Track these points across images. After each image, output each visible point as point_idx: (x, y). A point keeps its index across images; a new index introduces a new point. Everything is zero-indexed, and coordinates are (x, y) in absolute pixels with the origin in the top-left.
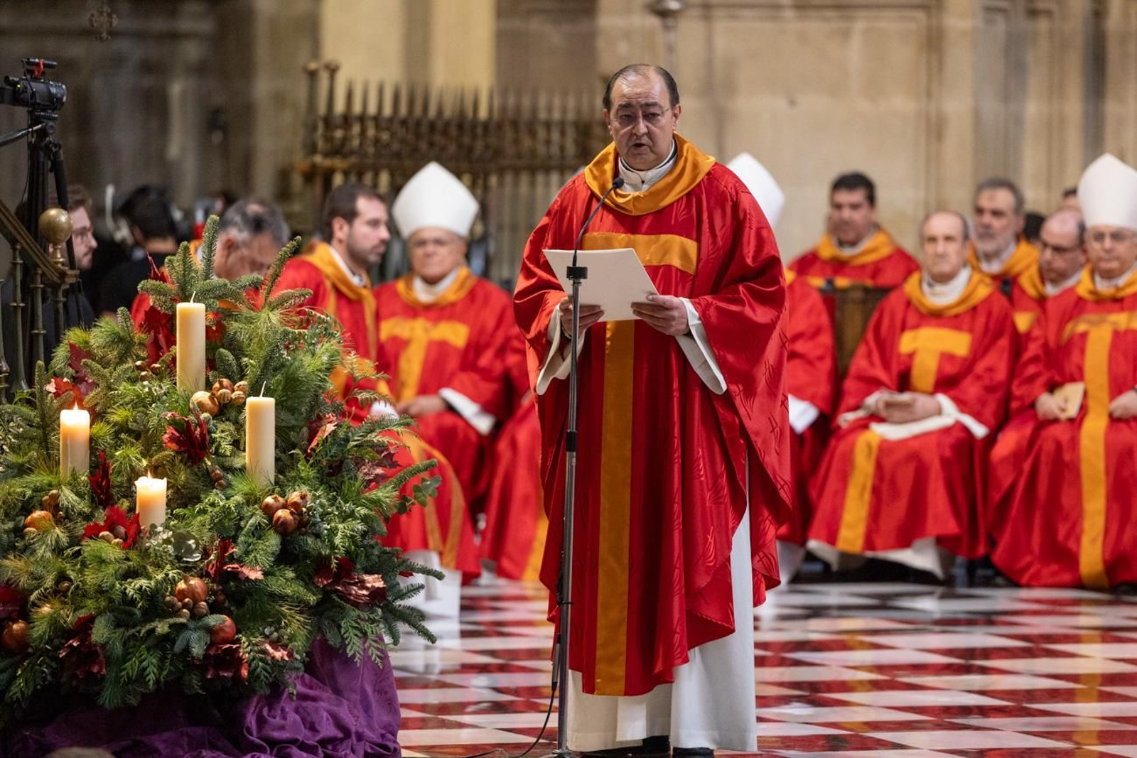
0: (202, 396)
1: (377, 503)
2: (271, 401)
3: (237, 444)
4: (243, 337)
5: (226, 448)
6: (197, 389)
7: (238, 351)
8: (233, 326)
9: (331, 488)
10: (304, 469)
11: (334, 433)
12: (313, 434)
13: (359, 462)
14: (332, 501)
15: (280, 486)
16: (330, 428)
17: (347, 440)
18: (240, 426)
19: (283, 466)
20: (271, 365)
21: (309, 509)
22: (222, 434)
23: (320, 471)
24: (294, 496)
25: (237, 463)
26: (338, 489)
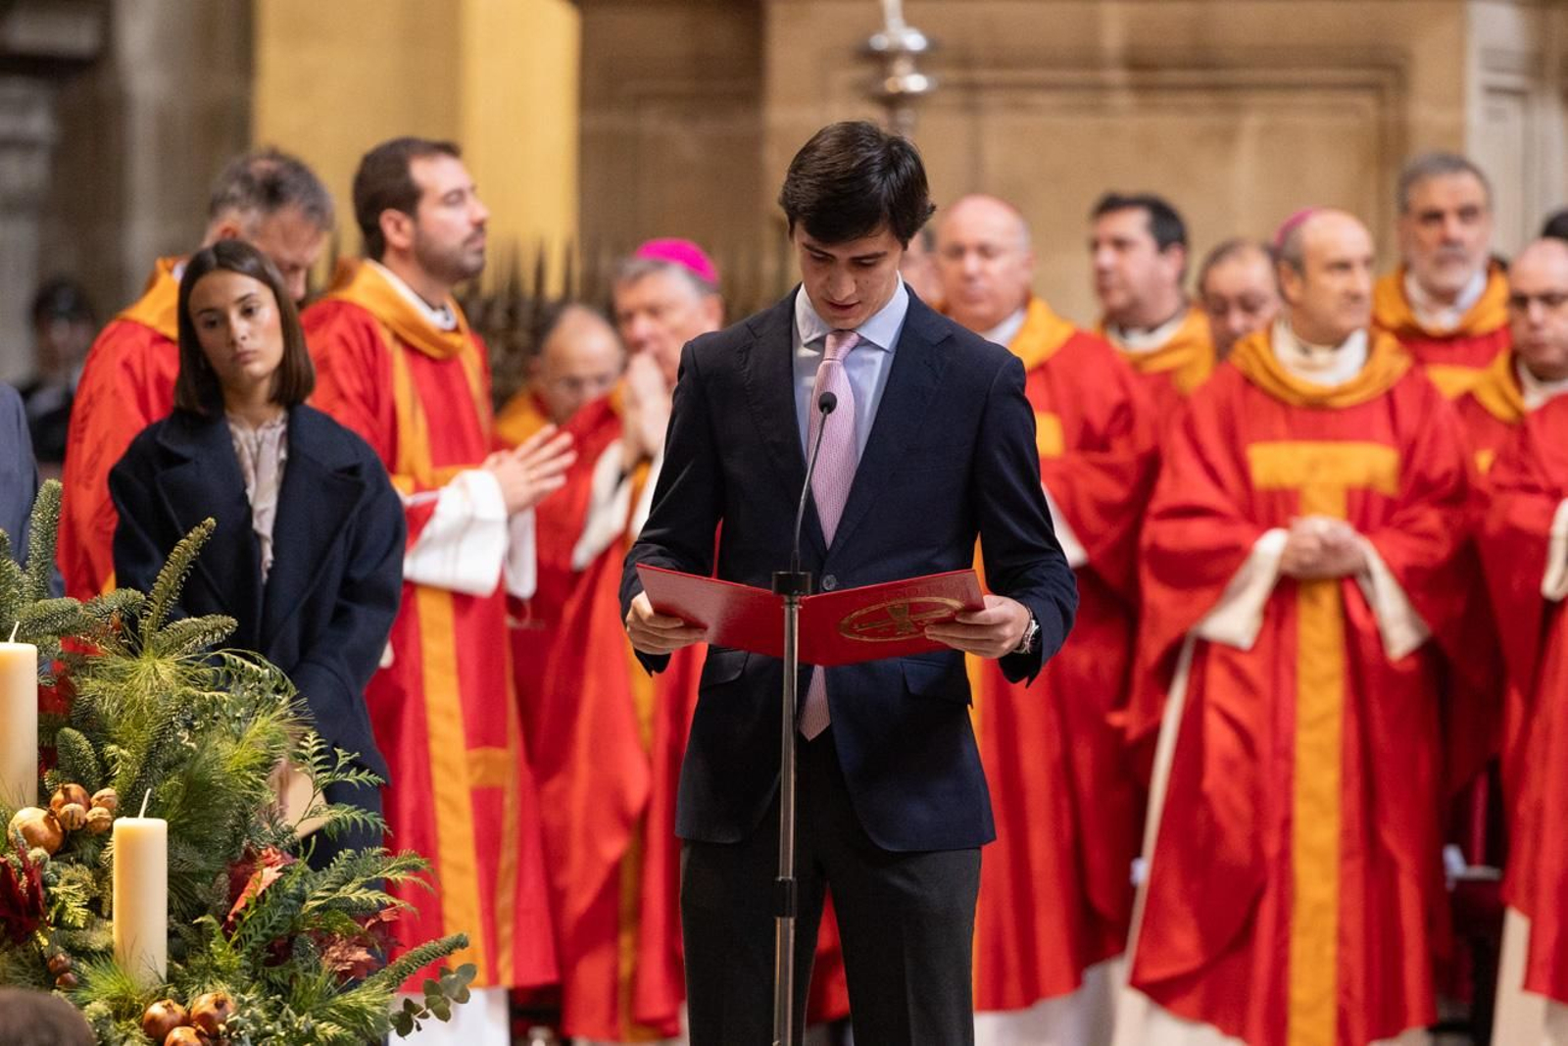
0: (31, 816)
1: (357, 1014)
2: (159, 826)
3: (97, 907)
4: (108, 707)
5: (77, 913)
6: (24, 804)
7: (97, 730)
8: (90, 686)
9: (272, 987)
10: (220, 950)
11: (277, 886)
12: (238, 886)
13: (325, 939)
14: (275, 1011)
15: (178, 984)
16: (269, 875)
17: (302, 899)
18: (101, 873)
19: (184, 944)
20: (158, 759)
21: (231, 1027)
22: (69, 888)
23: (253, 955)
24: (203, 1003)
25: (97, 940)
26: (286, 990)
